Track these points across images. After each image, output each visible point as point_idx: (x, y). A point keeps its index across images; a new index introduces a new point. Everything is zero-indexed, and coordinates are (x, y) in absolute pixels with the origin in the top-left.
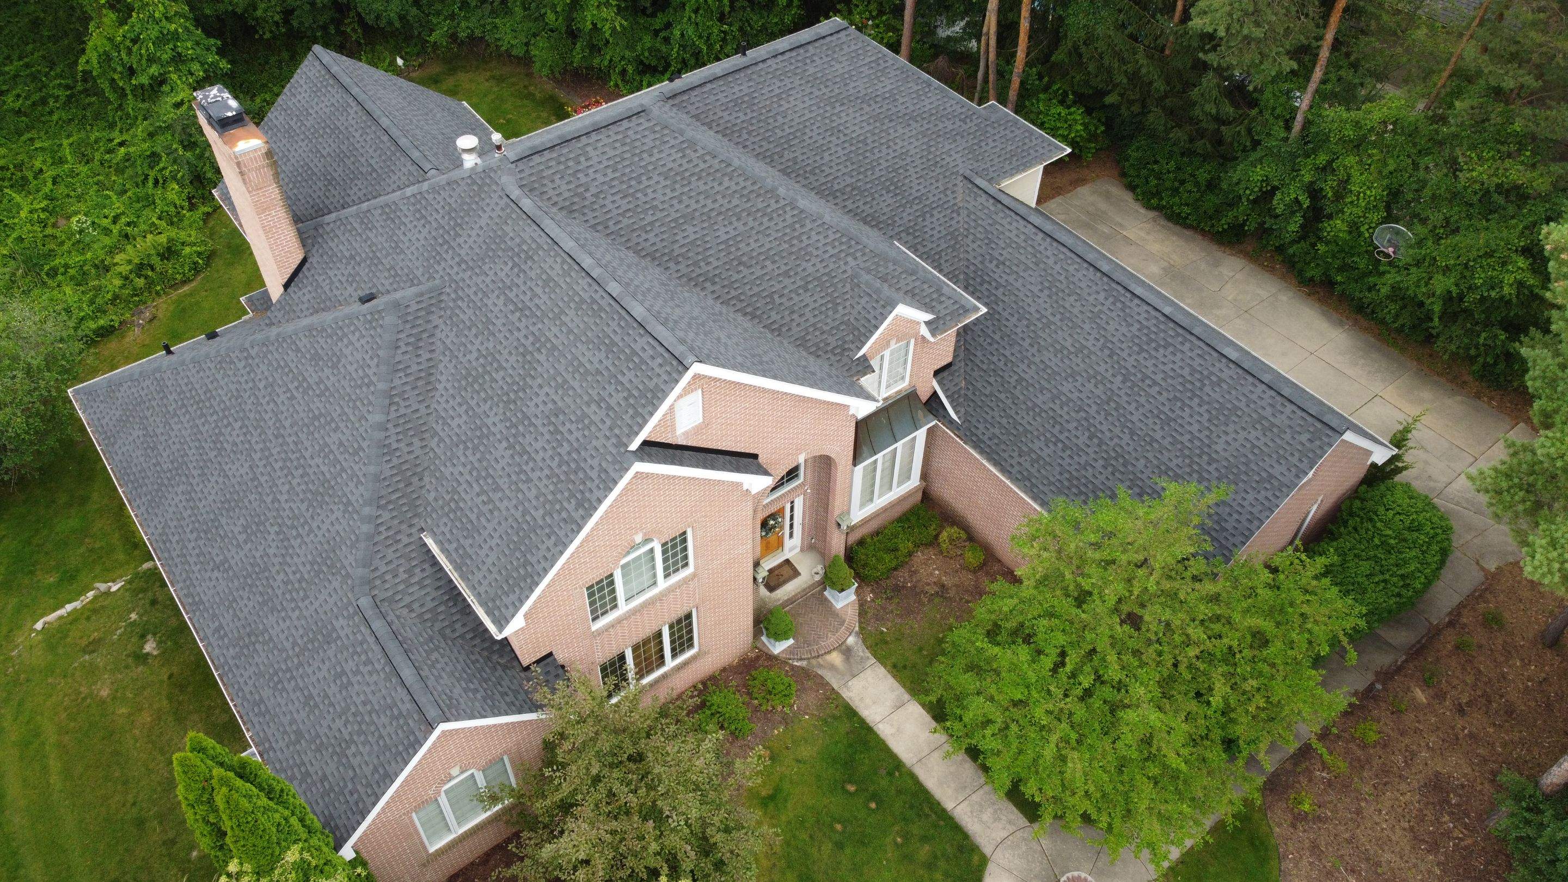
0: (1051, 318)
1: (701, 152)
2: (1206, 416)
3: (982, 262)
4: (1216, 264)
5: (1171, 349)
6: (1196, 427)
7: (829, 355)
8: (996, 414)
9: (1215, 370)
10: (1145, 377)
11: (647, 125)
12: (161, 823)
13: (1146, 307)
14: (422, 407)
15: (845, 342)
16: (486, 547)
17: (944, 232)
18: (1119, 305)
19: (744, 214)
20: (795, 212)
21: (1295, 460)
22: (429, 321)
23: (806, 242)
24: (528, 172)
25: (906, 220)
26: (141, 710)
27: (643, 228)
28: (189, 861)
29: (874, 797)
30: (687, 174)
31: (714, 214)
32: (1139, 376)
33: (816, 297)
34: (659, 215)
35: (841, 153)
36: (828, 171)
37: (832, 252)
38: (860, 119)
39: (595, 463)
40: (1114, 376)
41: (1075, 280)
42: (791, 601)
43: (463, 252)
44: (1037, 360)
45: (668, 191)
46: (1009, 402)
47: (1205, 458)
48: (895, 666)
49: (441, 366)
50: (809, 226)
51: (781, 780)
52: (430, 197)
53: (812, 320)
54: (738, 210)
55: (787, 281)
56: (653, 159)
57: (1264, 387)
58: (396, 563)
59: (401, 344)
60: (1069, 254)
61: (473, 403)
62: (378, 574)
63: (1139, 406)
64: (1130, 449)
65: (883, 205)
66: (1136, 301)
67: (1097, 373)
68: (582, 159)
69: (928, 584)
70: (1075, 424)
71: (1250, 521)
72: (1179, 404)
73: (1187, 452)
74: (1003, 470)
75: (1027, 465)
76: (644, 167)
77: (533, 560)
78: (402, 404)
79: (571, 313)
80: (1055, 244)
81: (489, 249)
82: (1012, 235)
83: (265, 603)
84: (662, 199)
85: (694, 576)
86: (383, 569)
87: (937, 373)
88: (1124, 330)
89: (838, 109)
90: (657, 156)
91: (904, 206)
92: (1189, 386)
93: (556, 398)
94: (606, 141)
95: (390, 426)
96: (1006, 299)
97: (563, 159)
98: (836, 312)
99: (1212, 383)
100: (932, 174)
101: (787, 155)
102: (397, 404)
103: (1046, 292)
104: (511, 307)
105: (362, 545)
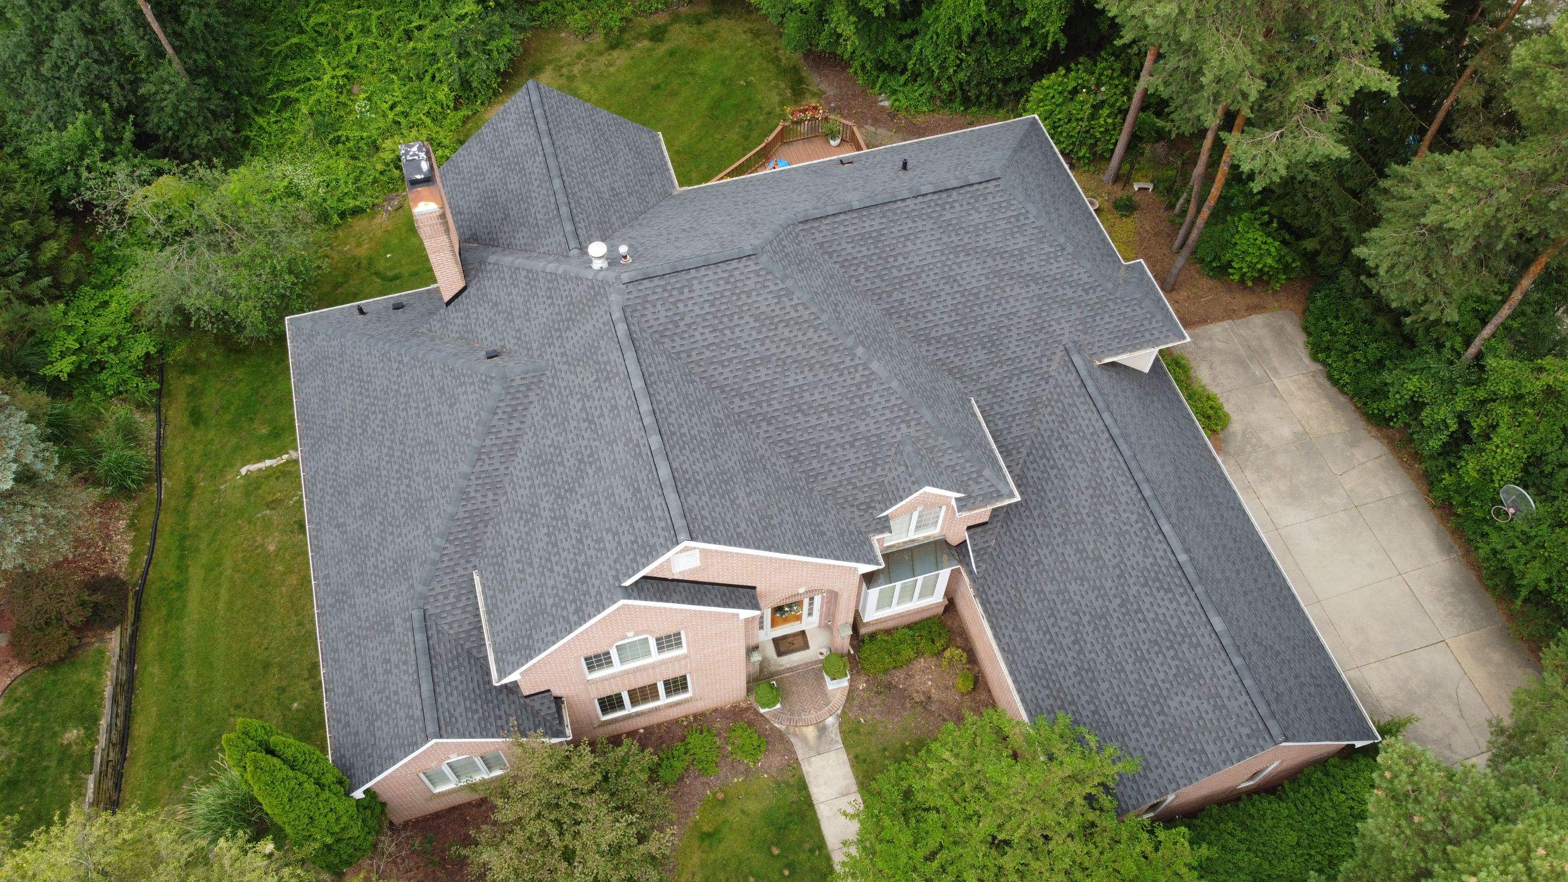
0: (1085, 517)
1: (796, 301)
2: (1174, 671)
3: (1049, 437)
4: (1353, 444)
5: (1170, 595)
6: (1161, 676)
7: (855, 509)
8: (1009, 583)
9: (1198, 633)
10: (1139, 610)
11: (753, 267)
12: (280, 671)
13: (1165, 546)
14: (502, 467)
15: (873, 501)
16: (510, 607)
17: (1026, 397)
18: (1144, 533)
19: (818, 366)
20: (866, 373)
21: (1228, 747)
22: (526, 397)
23: (867, 402)
24: (635, 294)
25: (991, 378)
26: (292, 572)
27: (721, 363)
28: (290, 710)
29: (790, 866)
30: (776, 320)
31: (789, 361)
32: (1135, 607)
33: (860, 454)
34: (739, 353)
35: (950, 302)
36: (930, 317)
37: (889, 416)
38: (979, 272)
39: (597, 583)
40: (1115, 596)
41: (1119, 492)
42: (790, 669)
43: (568, 346)
44: (1059, 550)
45: (754, 333)
46: (1023, 577)
47: (1158, 707)
48: (856, 757)
49: (525, 437)
50: (875, 388)
51: (724, 822)
52: (561, 281)
53: (849, 475)
54: (813, 361)
55: (837, 435)
56: (750, 301)
57: (1231, 669)
58: (449, 588)
59: (499, 411)
60: (1123, 465)
61: (536, 482)
62: (434, 593)
63: (1124, 634)
64: (1102, 668)
65: (973, 360)
66: (1160, 537)
67: (1103, 586)
68: (686, 290)
69: (918, 692)
70: (1067, 624)
71: (1170, 782)
72: (1156, 648)
73: (1145, 695)
74: (996, 636)
75: (1016, 641)
76: (740, 307)
77: (536, 637)
78: (487, 461)
79: (621, 445)
80: (1115, 450)
81: (585, 354)
82: (1083, 424)
83: (358, 574)
84: (747, 338)
85: (686, 657)
86: (438, 590)
87: (969, 528)
88: (1139, 558)
89: (962, 258)
90: (754, 298)
91: (995, 365)
92: (1171, 636)
93: (590, 514)
94: (712, 277)
95: (473, 477)
96: (1056, 481)
97: (669, 288)
98: (874, 471)
99: (1191, 643)
100: (1033, 338)
101: (896, 296)
102: (483, 460)
103: (1090, 491)
104: (584, 415)
105: (427, 567)
